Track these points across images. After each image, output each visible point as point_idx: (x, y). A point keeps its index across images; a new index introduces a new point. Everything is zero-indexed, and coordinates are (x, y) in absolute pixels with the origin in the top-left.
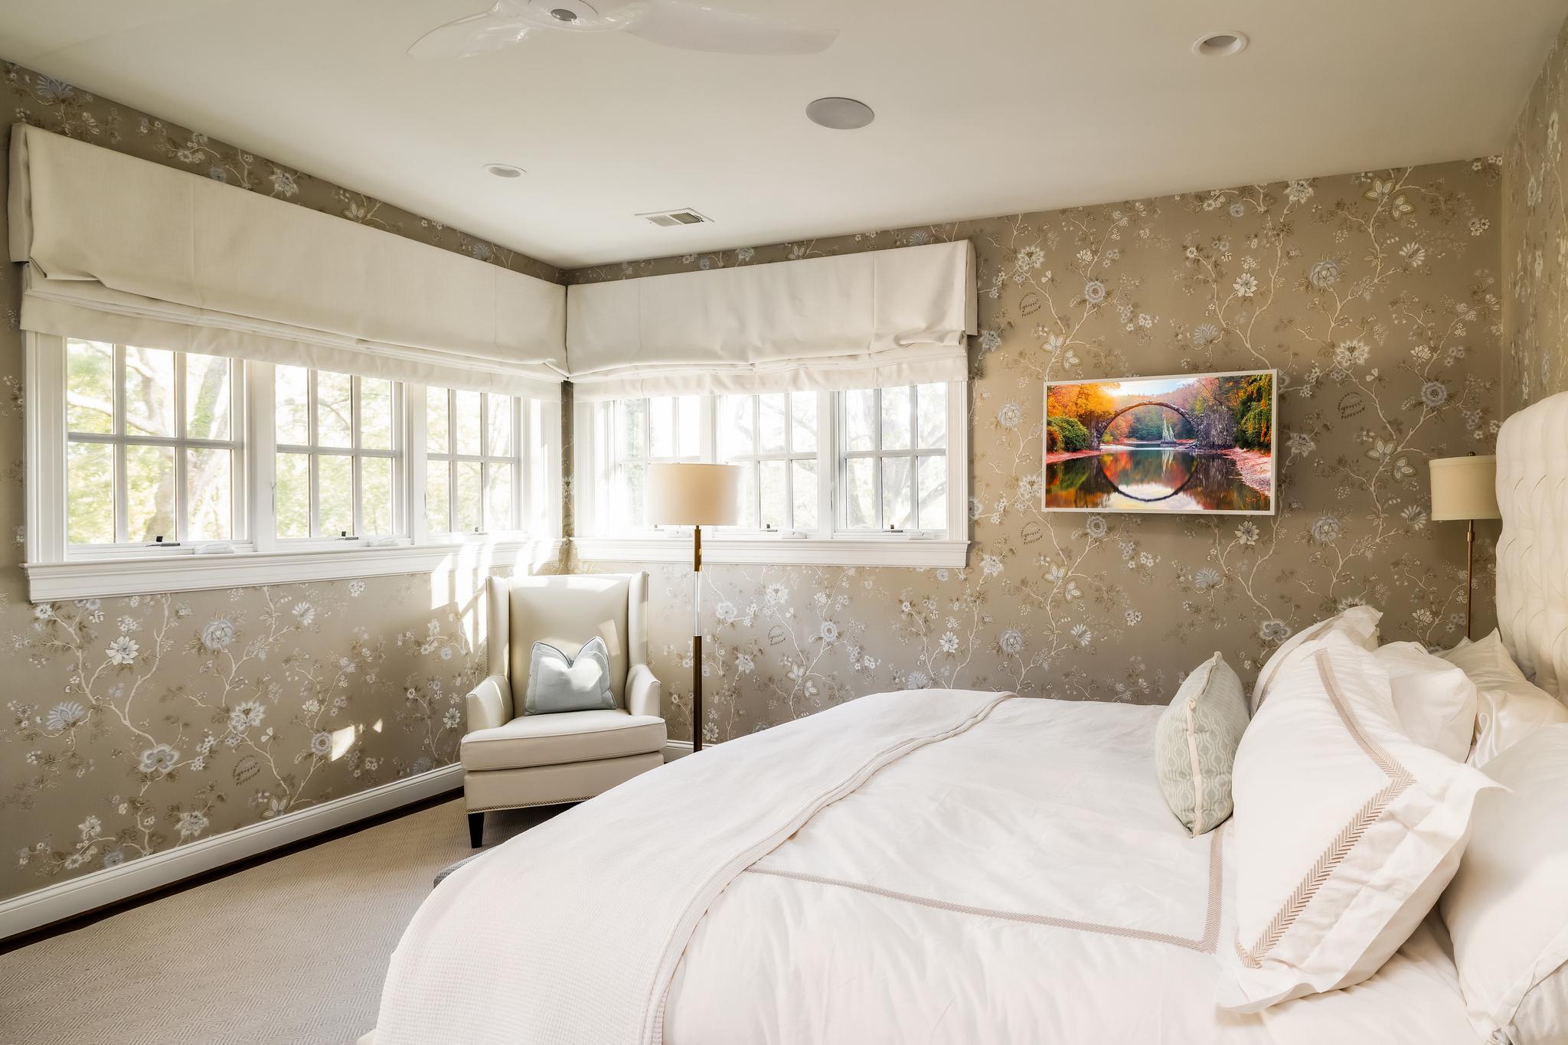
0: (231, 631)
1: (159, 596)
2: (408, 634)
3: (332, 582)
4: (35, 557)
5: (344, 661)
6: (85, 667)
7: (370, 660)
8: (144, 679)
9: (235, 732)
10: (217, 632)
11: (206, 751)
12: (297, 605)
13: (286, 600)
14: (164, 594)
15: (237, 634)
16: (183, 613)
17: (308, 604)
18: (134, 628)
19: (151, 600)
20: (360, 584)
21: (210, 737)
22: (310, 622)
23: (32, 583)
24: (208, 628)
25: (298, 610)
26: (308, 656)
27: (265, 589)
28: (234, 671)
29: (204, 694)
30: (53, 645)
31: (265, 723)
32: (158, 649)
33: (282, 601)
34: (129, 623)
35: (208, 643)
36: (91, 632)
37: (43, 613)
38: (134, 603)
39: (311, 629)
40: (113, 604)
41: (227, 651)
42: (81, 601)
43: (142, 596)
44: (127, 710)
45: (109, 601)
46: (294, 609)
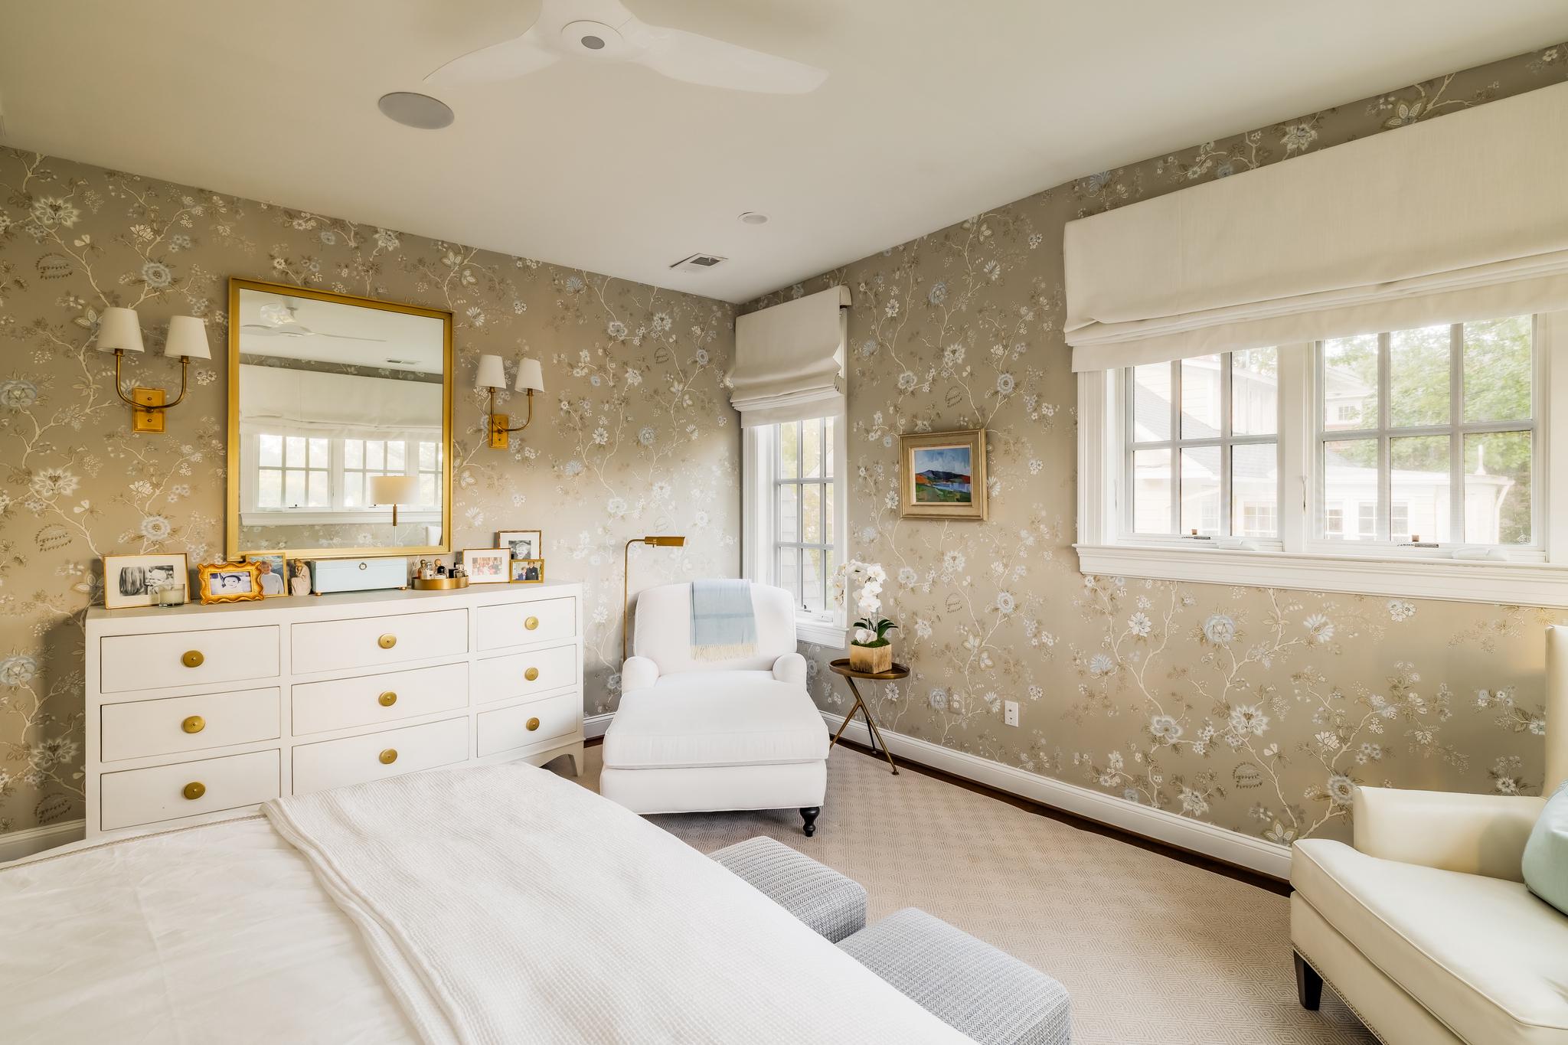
0: (1232, 630)
1: (1168, 583)
2: (1501, 695)
3: (1360, 597)
4: (1083, 540)
5: (1377, 700)
6: (1114, 631)
7: (1423, 711)
8: (1154, 653)
9: (1235, 733)
10: (1219, 626)
11: (1207, 739)
12: (1311, 617)
13: (1296, 608)
14: (1171, 582)
15: (1239, 634)
16: (1187, 601)
17: (1325, 618)
18: (1148, 606)
19: (1162, 585)
20: (1406, 605)
21: (1210, 727)
22: (1328, 639)
23: (1081, 559)
24: (1210, 621)
25: (1311, 621)
26: (1324, 680)
27: (1271, 592)
28: (1235, 670)
29: (1205, 683)
30: (1095, 608)
31: (1268, 738)
32: (1166, 629)
33: (1291, 608)
34: (1144, 602)
35: (1210, 636)
36: (1118, 603)
37: (1090, 583)
38: (1149, 585)
39: (1329, 649)
40: (1134, 582)
41: (1228, 647)
42: (1112, 577)
43: (1155, 580)
44: (1142, 675)
45: (1131, 580)
46: (1306, 621)
